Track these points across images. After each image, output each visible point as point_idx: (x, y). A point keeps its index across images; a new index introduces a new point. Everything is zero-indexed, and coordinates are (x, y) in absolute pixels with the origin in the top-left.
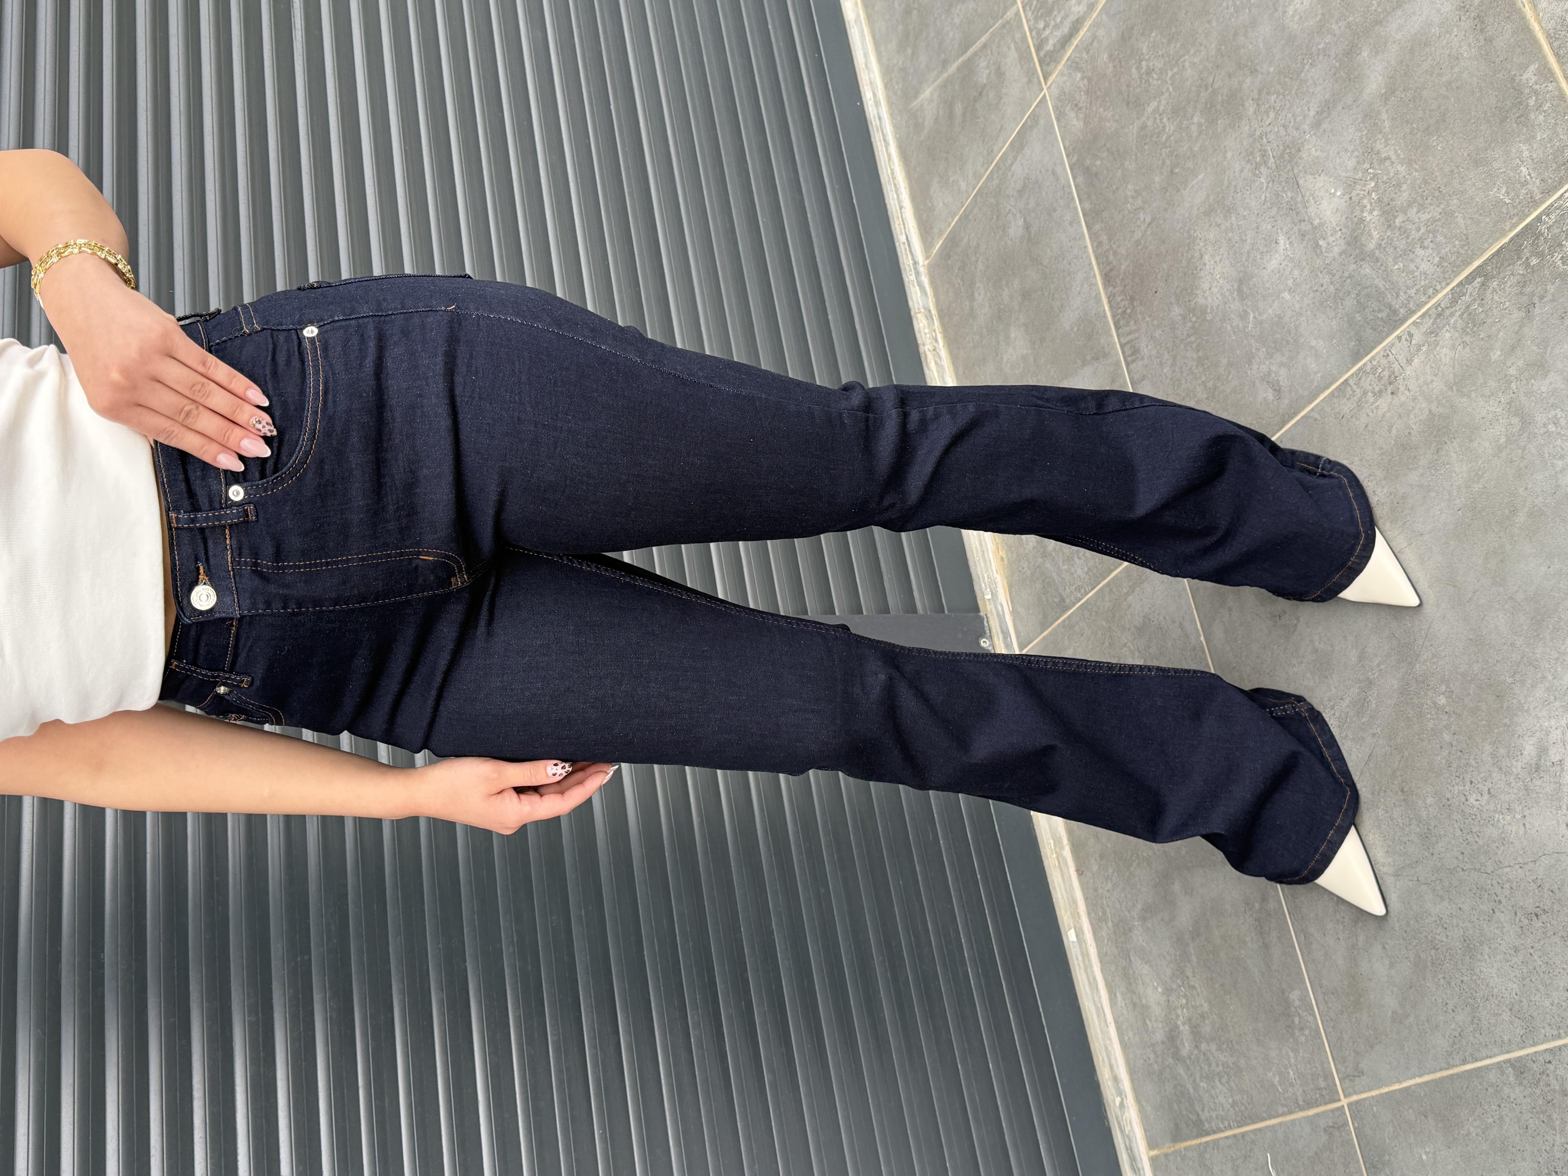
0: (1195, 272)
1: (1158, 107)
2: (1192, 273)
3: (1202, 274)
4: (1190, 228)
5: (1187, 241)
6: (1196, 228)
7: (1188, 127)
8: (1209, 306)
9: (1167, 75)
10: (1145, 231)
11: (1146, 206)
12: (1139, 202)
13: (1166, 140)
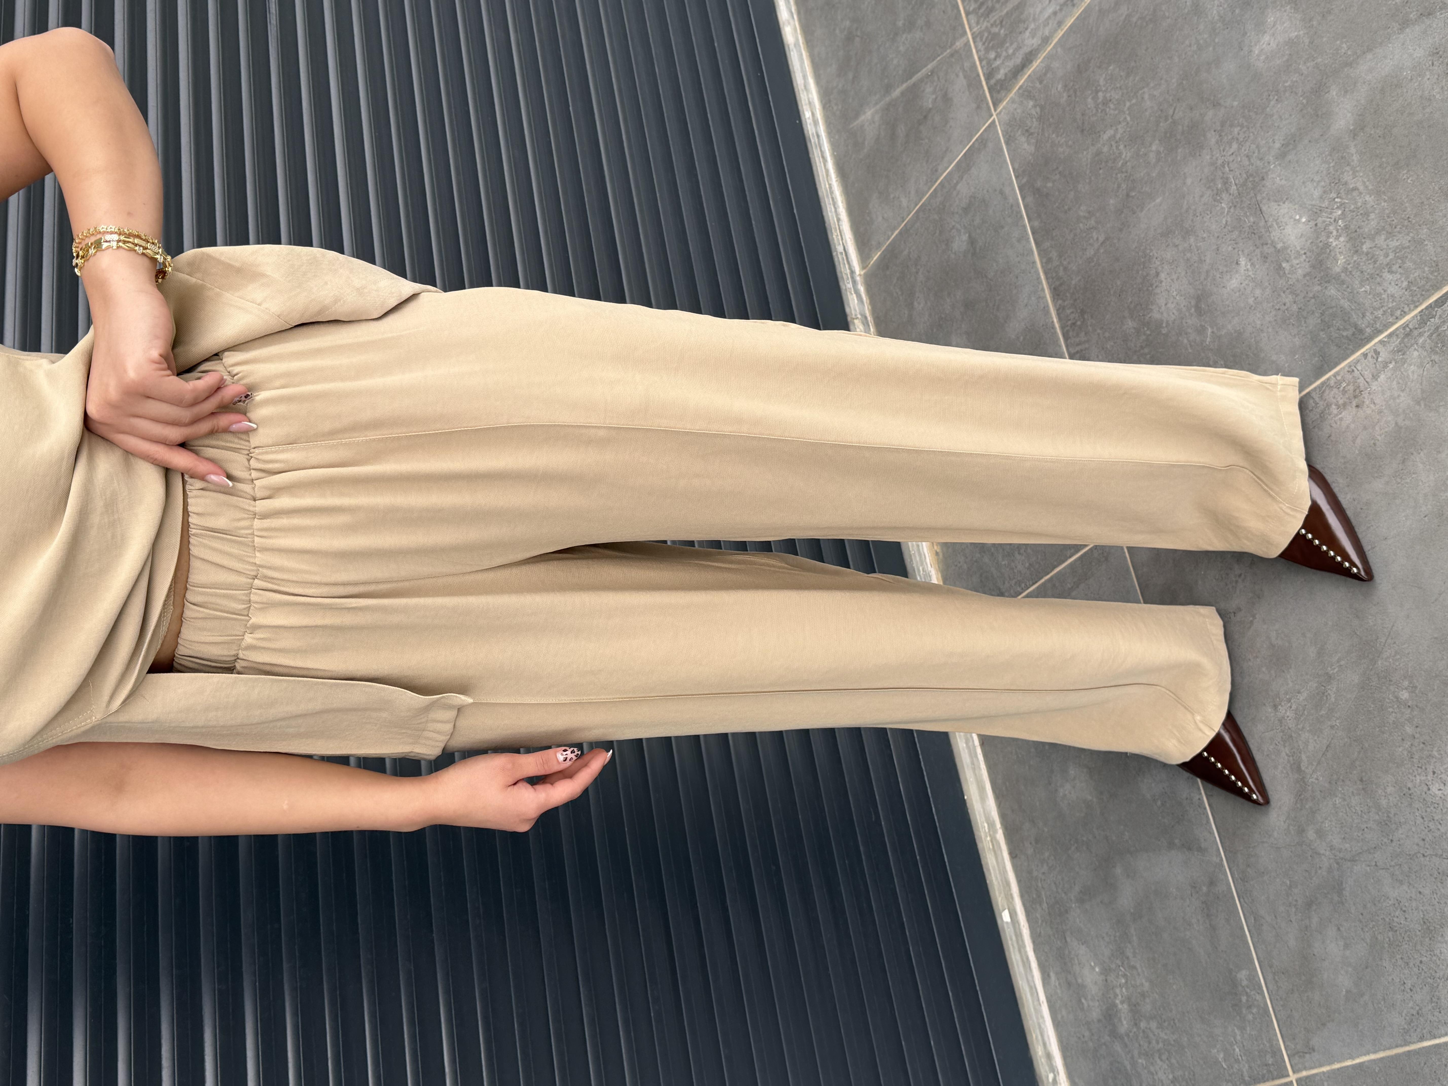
0: (1150, 289)
1: (1114, 136)
2: (1148, 290)
3: (1158, 291)
4: (1146, 248)
5: (1143, 260)
6: (1152, 248)
7: (1146, 155)
8: (1165, 321)
9: (1125, 106)
10: (1098, 249)
11: (1099, 226)
12: (1092, 222)
13: (1122, 165)
